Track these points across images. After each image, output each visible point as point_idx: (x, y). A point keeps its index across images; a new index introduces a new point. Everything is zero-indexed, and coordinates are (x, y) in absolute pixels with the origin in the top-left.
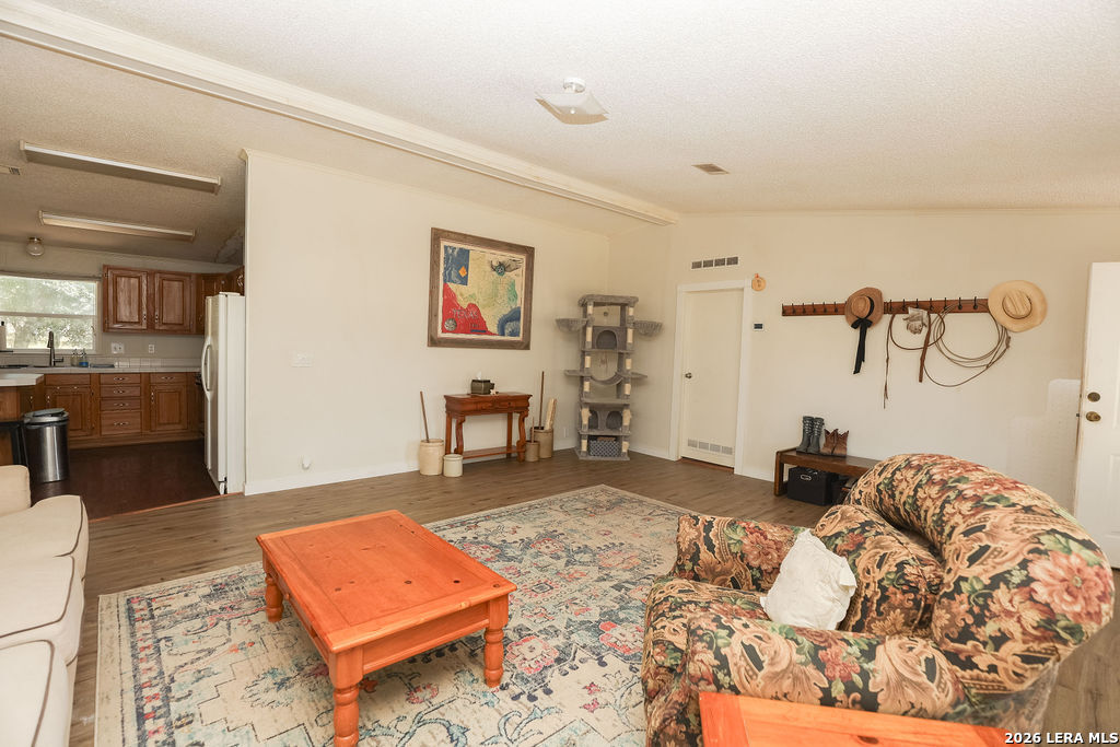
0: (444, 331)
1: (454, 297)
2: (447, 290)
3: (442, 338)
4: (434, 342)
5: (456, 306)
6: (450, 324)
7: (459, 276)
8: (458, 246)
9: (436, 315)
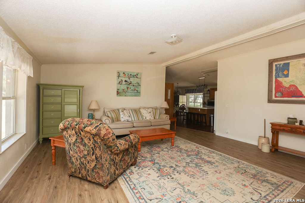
0: (276, 97)
1: (281, 83)
2: (277, 81)
3: (275, 100)
4: (270, 101)
5: (283, 87)
6: (279, 94)
7: (284, 75)
8: (282, 63)
9: (272, 91)
